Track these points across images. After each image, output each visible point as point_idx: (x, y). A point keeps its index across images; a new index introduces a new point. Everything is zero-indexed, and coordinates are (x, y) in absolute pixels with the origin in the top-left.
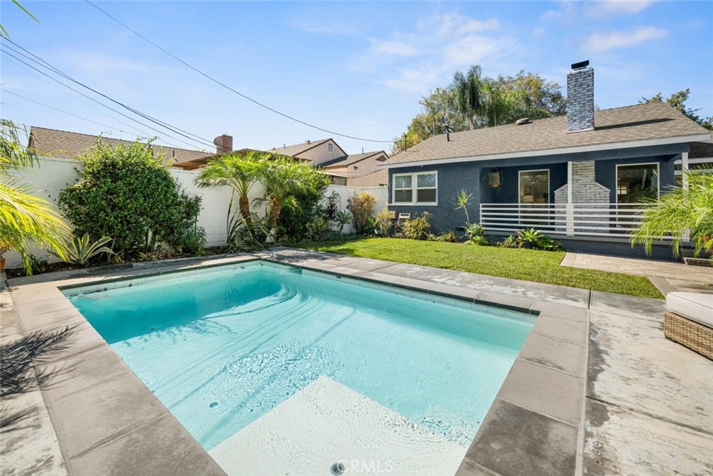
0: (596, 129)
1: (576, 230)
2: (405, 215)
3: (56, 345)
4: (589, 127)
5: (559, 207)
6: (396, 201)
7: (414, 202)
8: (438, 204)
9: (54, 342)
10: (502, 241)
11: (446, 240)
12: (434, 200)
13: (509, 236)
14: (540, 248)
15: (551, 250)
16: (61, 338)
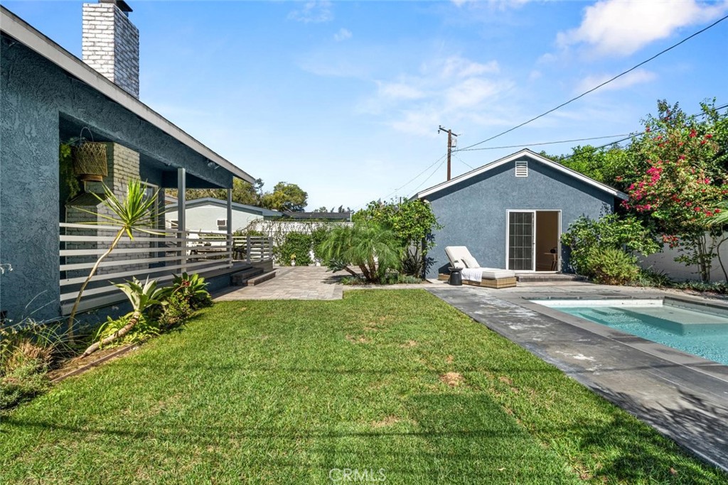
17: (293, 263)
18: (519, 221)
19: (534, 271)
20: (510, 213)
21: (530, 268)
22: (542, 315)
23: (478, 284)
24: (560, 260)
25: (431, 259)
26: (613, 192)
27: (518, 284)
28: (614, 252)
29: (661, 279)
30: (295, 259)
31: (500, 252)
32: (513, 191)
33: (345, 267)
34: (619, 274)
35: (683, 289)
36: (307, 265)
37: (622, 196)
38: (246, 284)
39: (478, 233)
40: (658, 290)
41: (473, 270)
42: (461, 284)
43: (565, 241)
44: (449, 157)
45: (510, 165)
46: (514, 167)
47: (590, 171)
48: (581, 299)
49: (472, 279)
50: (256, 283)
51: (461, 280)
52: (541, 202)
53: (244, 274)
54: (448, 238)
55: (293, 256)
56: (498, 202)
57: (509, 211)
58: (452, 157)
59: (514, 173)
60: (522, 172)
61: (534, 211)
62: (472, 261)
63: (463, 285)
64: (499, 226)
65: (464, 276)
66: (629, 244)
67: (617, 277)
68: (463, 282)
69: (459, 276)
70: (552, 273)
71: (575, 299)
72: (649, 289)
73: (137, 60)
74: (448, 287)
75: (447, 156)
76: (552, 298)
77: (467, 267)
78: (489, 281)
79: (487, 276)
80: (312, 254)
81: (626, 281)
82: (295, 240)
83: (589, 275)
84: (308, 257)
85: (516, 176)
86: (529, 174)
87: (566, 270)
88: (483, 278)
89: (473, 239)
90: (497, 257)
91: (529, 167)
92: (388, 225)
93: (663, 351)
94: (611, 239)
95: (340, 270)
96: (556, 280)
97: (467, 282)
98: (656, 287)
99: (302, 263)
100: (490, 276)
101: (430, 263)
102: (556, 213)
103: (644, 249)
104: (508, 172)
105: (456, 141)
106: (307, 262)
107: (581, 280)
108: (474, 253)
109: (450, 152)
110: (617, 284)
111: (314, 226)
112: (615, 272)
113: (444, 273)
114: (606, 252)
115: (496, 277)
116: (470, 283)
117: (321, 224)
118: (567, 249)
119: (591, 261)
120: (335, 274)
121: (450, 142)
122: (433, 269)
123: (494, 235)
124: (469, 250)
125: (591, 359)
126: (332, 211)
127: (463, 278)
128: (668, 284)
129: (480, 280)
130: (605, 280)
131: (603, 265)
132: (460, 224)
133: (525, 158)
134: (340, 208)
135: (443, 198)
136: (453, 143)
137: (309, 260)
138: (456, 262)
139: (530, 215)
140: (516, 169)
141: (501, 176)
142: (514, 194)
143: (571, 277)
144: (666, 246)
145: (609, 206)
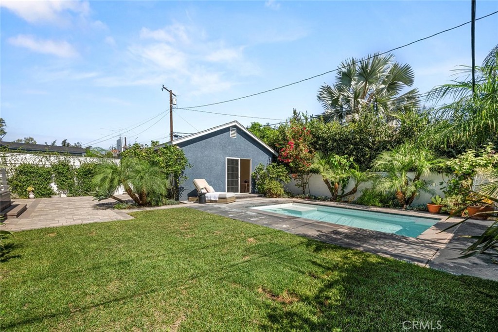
17: (32, 196)
18: (232, 163)
19: (239, 193)
20: (228, 159)
21: (237, 192)
22: (259, 213)
23: (216, 202)
24: (251, 186)
25: (182, 188)
26: (272, 151)
27: (236, 200)
28: (275, 182)
29: (291, 194)
30: (33, 191)
31: (223, 183)
32: (229, 145)
33: (111, 196)
34: (277, 193)
35: (297, 198)
36: (50, 197)
37: (276, 154)
39: (211, 171)
40: (290, 199)
41: (212, 194)
42: (206, 203)
43: (253, 176)
44: (171, 112)
45: (227, 130)
46: (230, 131)
47: (262, 138)
48: (266, 205)
49: (213, 199)
51: (206, 200)
52: (242, 154)
54: (193, 174)
55: (30, 189)
56: (221, 152)
57: (227, 158)
58: (173, 112)
59: (230, 135)
60: (233, 134)
61: (239, 159)
62: (211, 188)
63: (207, 203)
64: (222, 166)
65: (207, 197)
66: (281, 178)
67: (276, 194)
68: (207, 201)
69: (205, 197)
70: (246, 194)
71: (264, 205)
72: (287, 199)
74: (197, 205)
75: (169, 111)
76: (256, 206)
77: (208, 192)
78: (223, 199)
79: (221, 196)
80: (54, 186)
81: (279, 196)
82: (30, 173)
83: (264, 193)
84: (50, 189)
85: (231, 137)
86: (237, 136)
87: (253, 192)
88: (219, 198)
89: (208, 174)
90: (221, 185)
91: (237, 132)
92: (154, 163)
93: (305, 220)
94: (274, 176)
95: (106, 198)
96: (250, 197)
97: (209, 201)
98: (289, 198)
99: (43, 195)
100: (224, 197)
101: (182, 190)
102: (249, 160)
103: (286, 180)
104: (226, 133)
105: (176, 100)
106: (49, 194)
107: (261, 196)
108: (209, 183)
109: (171, 108)
110: (276, 198)
111: (53, 159)
112: (275, 192)
113: (192, 196)
114: (272, 182)
115: (227, 197)
116: (211, 201)
117: (62, 158)
118: (253, 180)
119: (266, 186)
120: (101, 202)
121: (171, 101)
122: (184, 194)
123: (220, 172)
124: (207, 181)
125: (288, 226)
126: (53, 144)
127: (207, 199)
128: (293, 197)
129: (217, 199)
130: (272, 196)
131: (271, 189)
132: (200, 164)
133: (235, 126)
134: (64, 142)
135: (188, 146)
136: (174, 102)
137: (51, 192)
138: (202, 189)
139: (237, 160)
141: (223, 136)
142: (229, 147)
143: (256, 195)
144: (293, 179)
145: (270, 158)
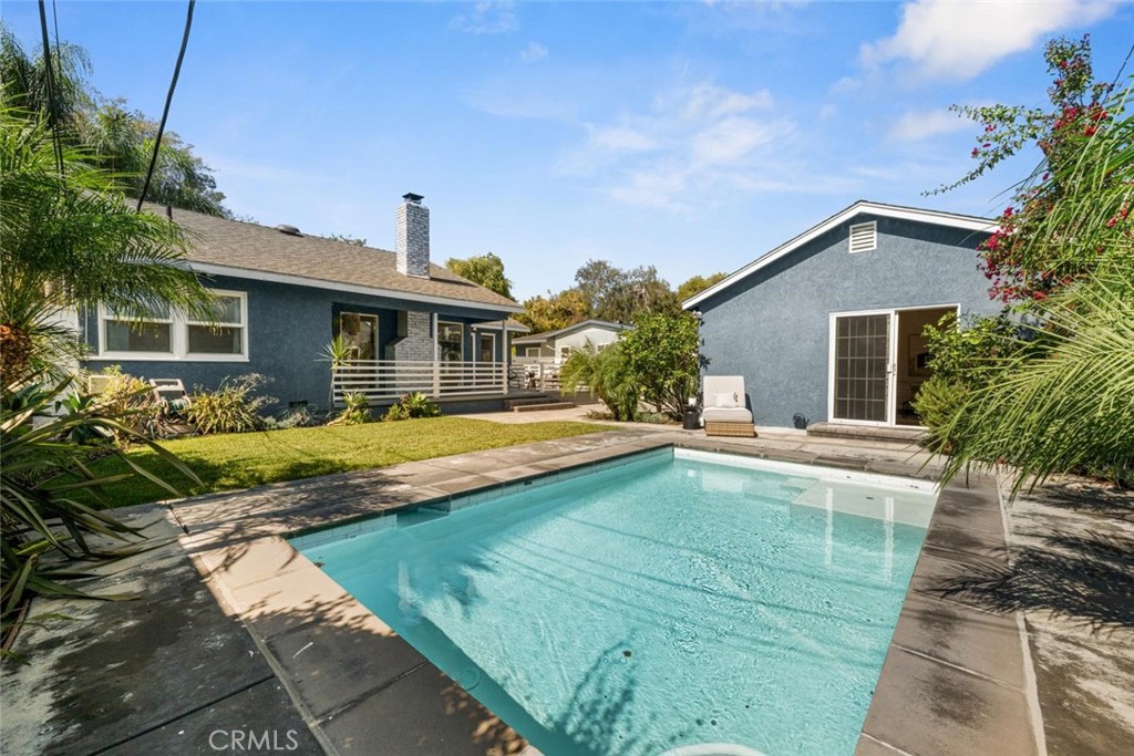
0: (432, 279)
1: (442, 391)
2: (169, 384)
3: (976, 576)
4: (425, 274)
5: (399, 365)
6: (110, 348)
7: (179, 352)
8: (252, 355)
9: (977, 583)
10: (387, 412)
11: (298, 425)
12: (239, 352)
13: (391, 406)
14: (425, 415)
15: (437, 415)
16: (964, 583)
20: (838, 318)
21: (880, 417)
32: (845, 279)
38: (513, 410)
39: (778, 355)
45: (839, 234)
46: (848, 236)
50: (520, 410)
52: (907, 293)
53: (511, 401)
54: (730, 364)
56: (813, 301)
57: (834, 315)
59: (847, 248)
60: (864, 242)
61: (893, 312)
64: (816, 342)
73: (427, 233)
85: (851, 251)
86: (878, 243)
89: (769, 366)
90: (812, 395)
91: (878, 231)
102: (951, 310)
104: (834, 247)
123: (806, 358)
132: (749, 343)
133: (865, 217)
135: (723, 305)
139: (882, 322)
140: (851, 238)
141: (820, 258)
142: (846, 284)
